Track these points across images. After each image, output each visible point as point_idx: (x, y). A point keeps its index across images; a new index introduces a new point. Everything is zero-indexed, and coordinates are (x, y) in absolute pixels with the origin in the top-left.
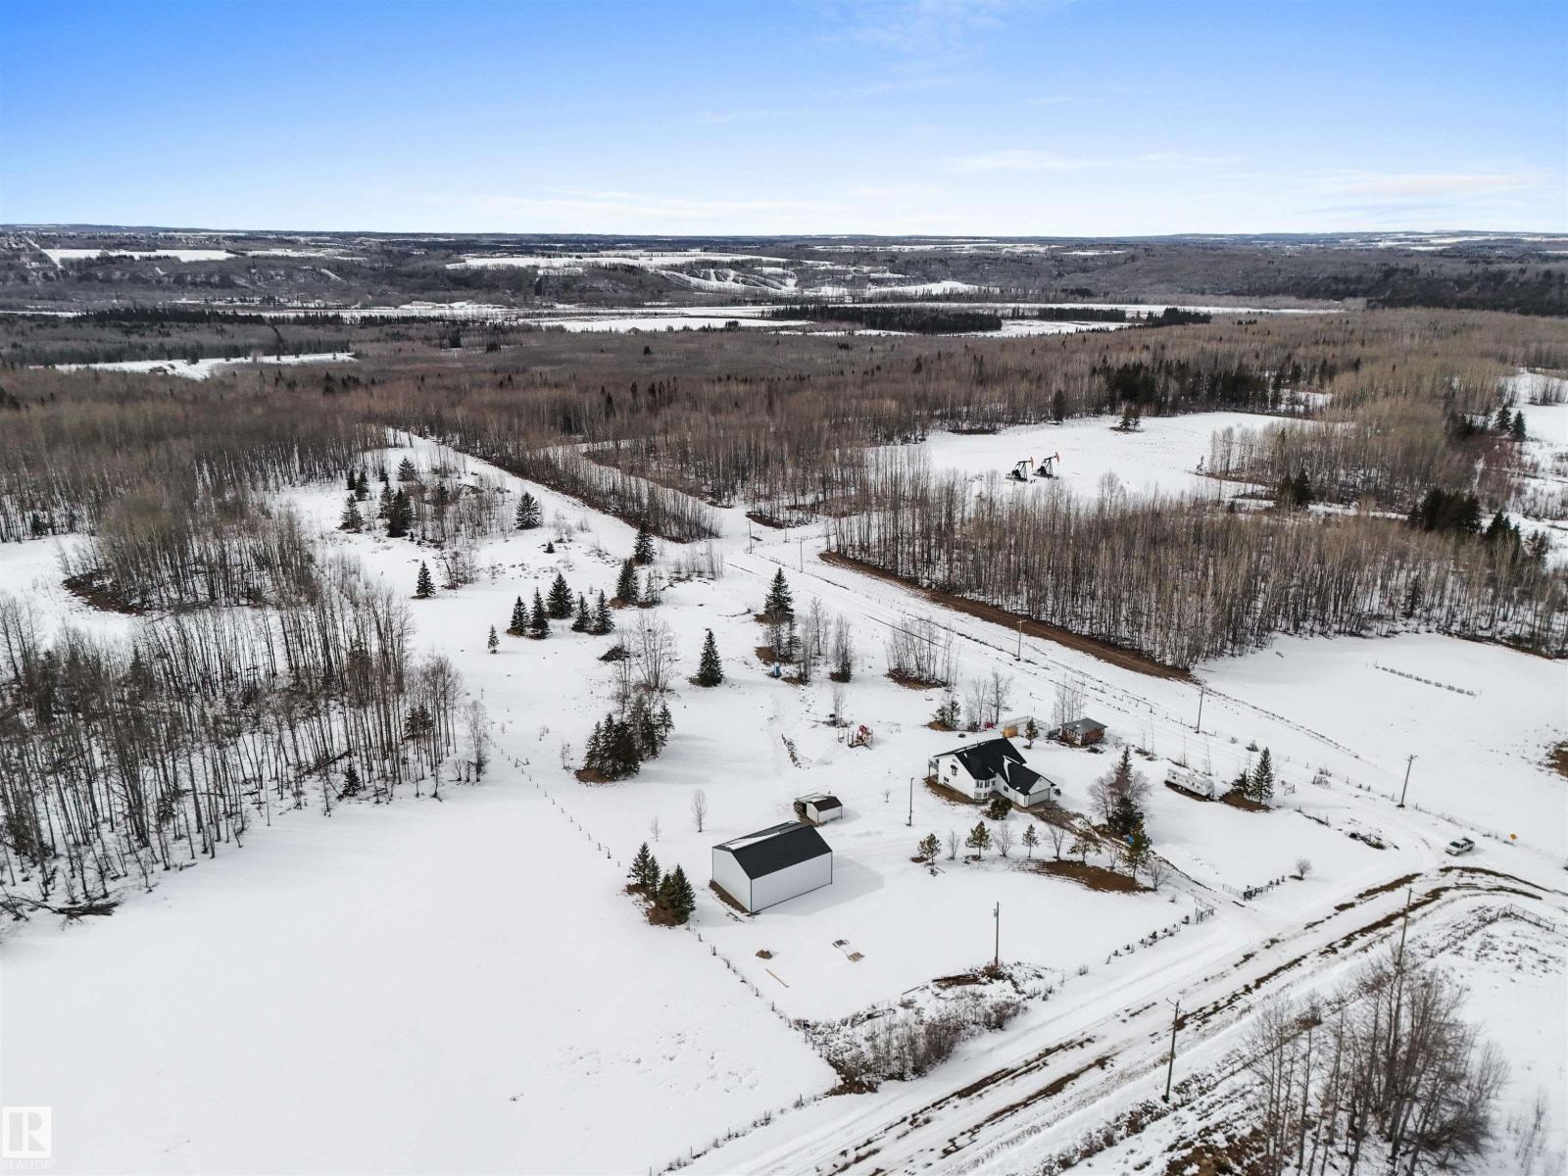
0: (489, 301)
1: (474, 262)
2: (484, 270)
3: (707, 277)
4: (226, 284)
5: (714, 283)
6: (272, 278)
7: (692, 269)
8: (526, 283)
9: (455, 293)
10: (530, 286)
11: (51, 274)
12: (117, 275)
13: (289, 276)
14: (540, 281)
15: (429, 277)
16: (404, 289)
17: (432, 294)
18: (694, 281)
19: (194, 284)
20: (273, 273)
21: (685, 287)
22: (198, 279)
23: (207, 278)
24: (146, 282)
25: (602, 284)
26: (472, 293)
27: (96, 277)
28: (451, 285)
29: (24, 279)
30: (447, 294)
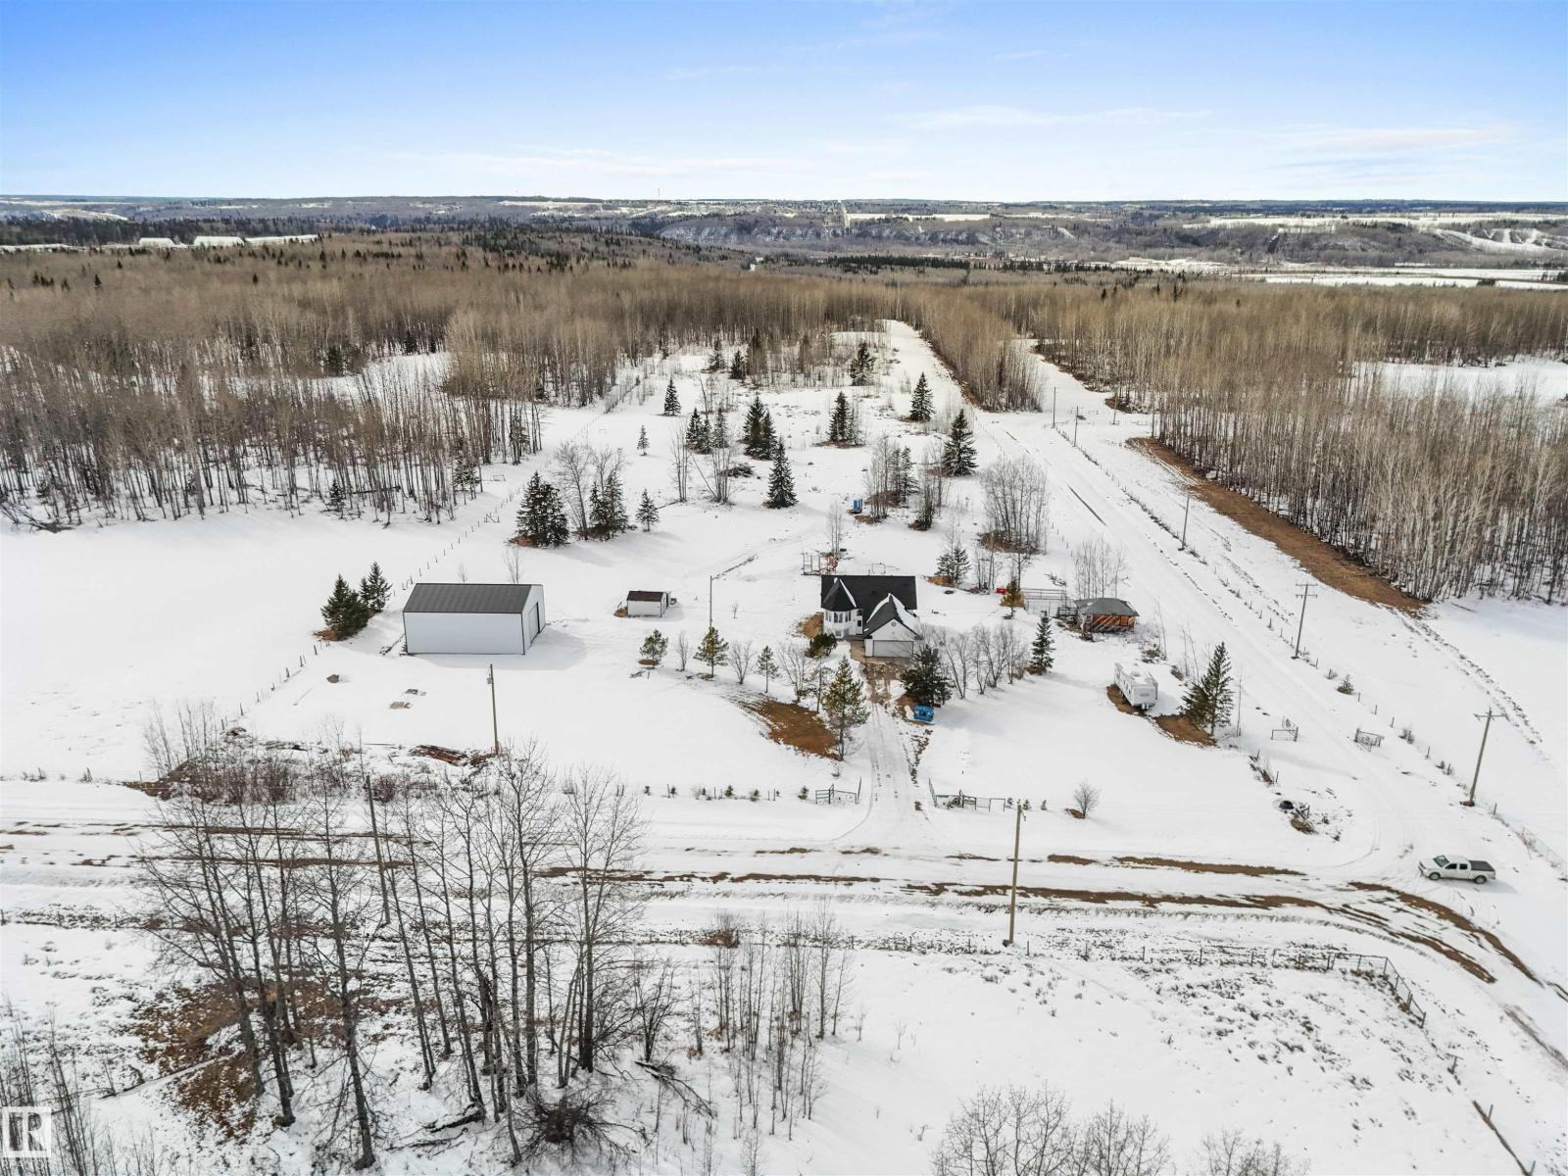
0: (1210, 259)
1: (1215, 222)
2: (1223, 228)
3: (1497, 238)
4: (972, 240)
5: (1506, 244)
6: (1012, 235)
7: (1479, 230)
8: (1261, 241)
9: (1177, 250)
10: (1264, 244)
11: (839, 232)
12: (886, 232)
13: (1028, 234)
14: (1277, 239)
15: (1158, 234)
16: (1129, 245)
17: (1153, 251)
18: (1477, 242)
19: (944, 241)
20: (1014, 231)
21: (1462, 247)
22: (949, 237)
23: (957, 235)
24: (907, 239)
25: (1348, 242)
26: (1195, 250)
27: (870, 234)
28: (1176, 242)
29: (818, 235)
30: (1169, 251)
